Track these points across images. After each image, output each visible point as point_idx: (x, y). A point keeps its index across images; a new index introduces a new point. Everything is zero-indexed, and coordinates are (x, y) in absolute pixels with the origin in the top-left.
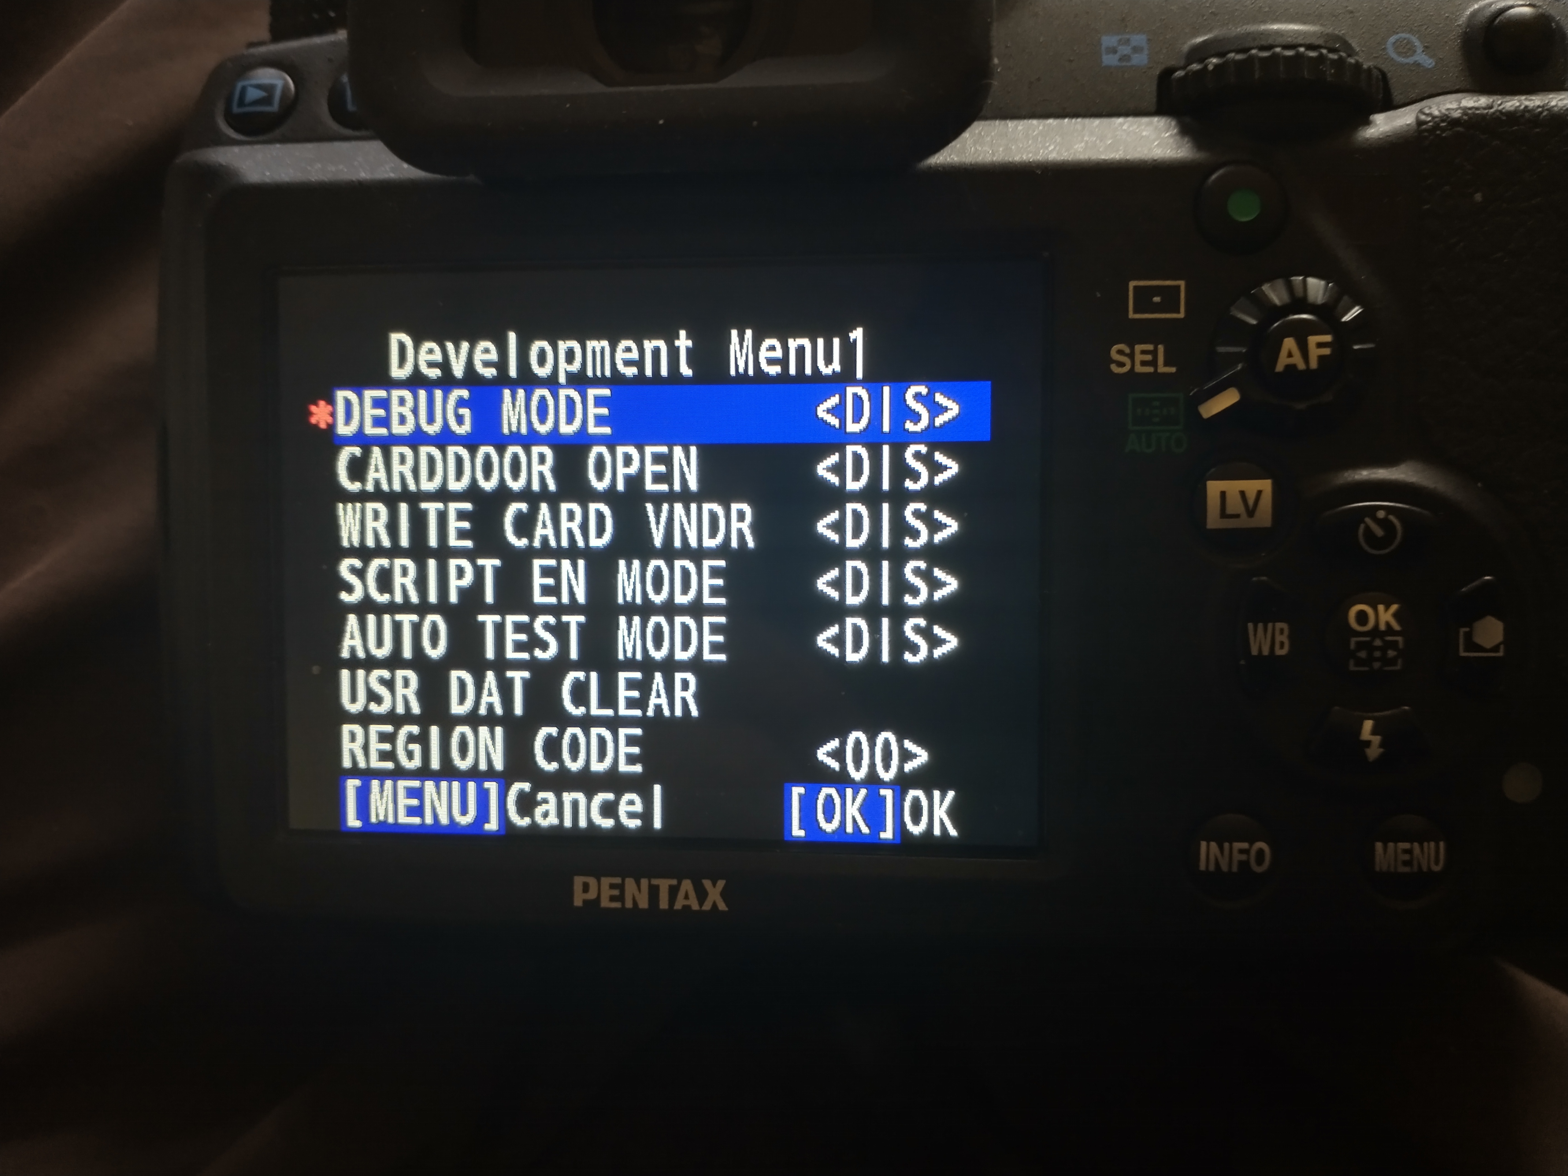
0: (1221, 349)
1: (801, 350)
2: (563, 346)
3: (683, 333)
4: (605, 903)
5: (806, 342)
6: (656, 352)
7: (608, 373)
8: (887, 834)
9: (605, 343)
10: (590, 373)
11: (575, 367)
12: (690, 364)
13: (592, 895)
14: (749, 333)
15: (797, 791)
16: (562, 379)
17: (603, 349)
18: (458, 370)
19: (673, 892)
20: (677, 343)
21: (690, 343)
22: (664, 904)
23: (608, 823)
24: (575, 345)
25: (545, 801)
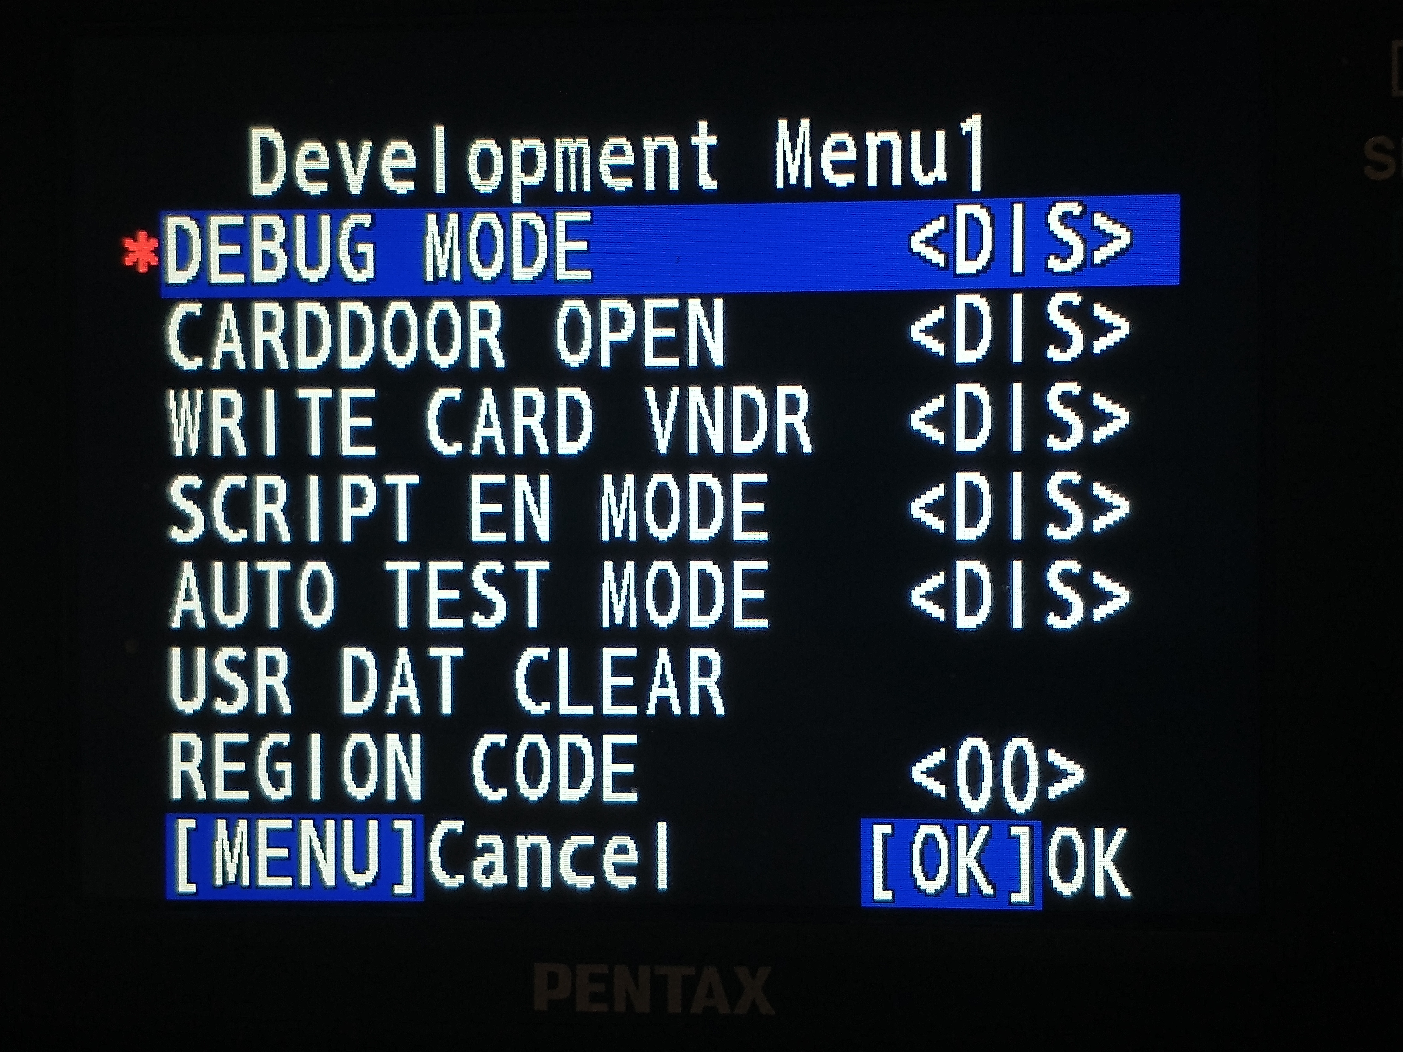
1: (885, 149)
2: (518, 147)
3: (703, 126)
5: (893, 138)
6: (662, 154)
7: (587, 187)
8: (1022, 896)
9: (583, 142)
10: (559, 188)
11: (536, 179)
12: (712, 172)
13: (563, 992)
14: (805, 125)
15: (880, 830)
16: (517, 198)
17: (579, 152)
18: (355, 184)
19: (689, 987)
20: (694, 140)
21: (713, 140)
22: (674, 1006)
23: (585, 882)
24: (537, 144)
25: (489, 849)
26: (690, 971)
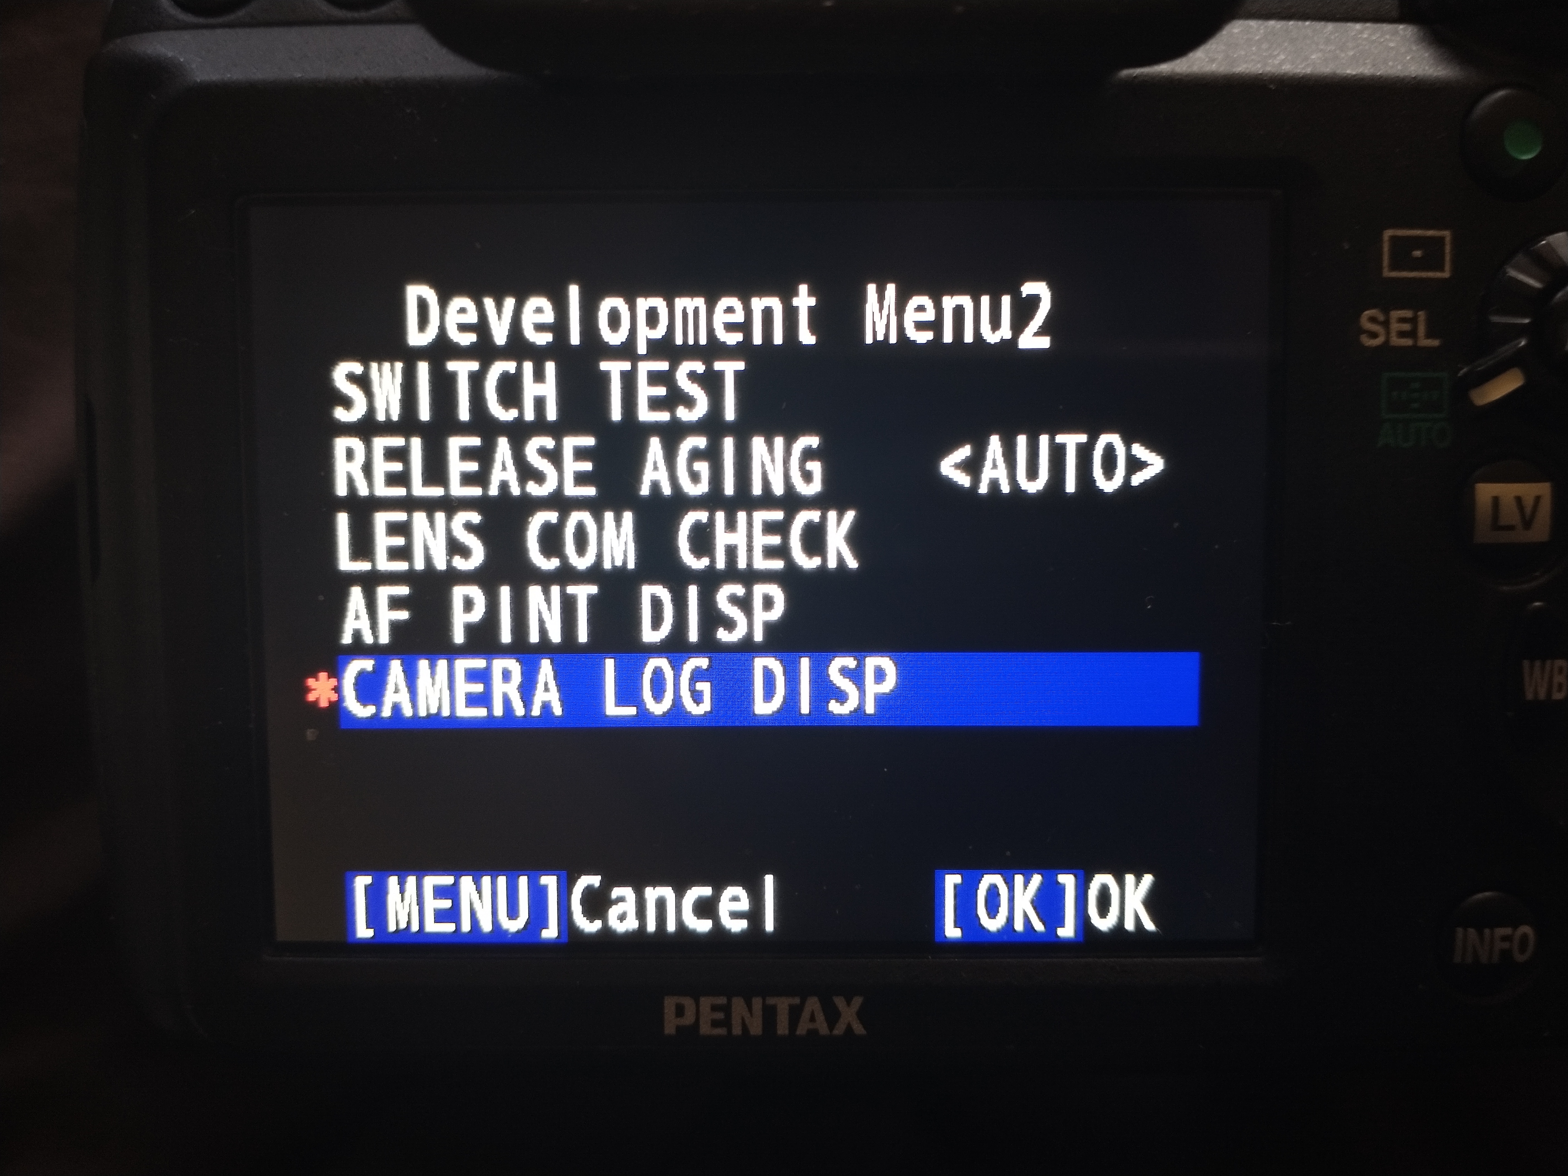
0: (1496, 319)
1: (959, 312)
2: (643, 304)
3: (803, 289)
4: (705, 1029)
5: (966, 301)
6: (768, 313)
7: (703, 341)
8: (1068, 932)
9: (700, 302)
10: (679, 341)
11: (659, 333)
12: (812, 328)
13: (688, 1019)
14: (891, 289)
15: (952, 880)
16: (642, 349)
17: (696, 311)
18: (500, 335)
19: (795, 1014)
20: (796, 302)
21: (812, 301)
22: (782, 1029)
23: (704, 926)
24: (659, 303)
25: (621, 899)
26: (797, 1001)
